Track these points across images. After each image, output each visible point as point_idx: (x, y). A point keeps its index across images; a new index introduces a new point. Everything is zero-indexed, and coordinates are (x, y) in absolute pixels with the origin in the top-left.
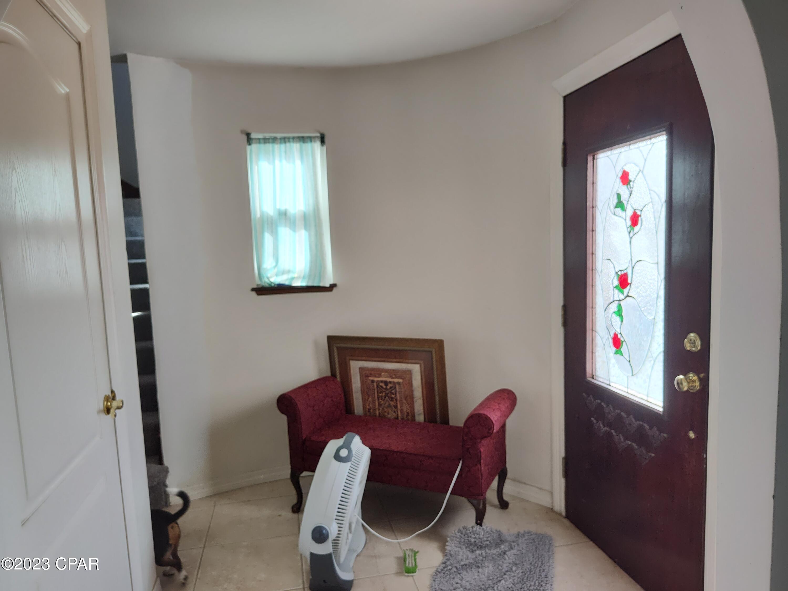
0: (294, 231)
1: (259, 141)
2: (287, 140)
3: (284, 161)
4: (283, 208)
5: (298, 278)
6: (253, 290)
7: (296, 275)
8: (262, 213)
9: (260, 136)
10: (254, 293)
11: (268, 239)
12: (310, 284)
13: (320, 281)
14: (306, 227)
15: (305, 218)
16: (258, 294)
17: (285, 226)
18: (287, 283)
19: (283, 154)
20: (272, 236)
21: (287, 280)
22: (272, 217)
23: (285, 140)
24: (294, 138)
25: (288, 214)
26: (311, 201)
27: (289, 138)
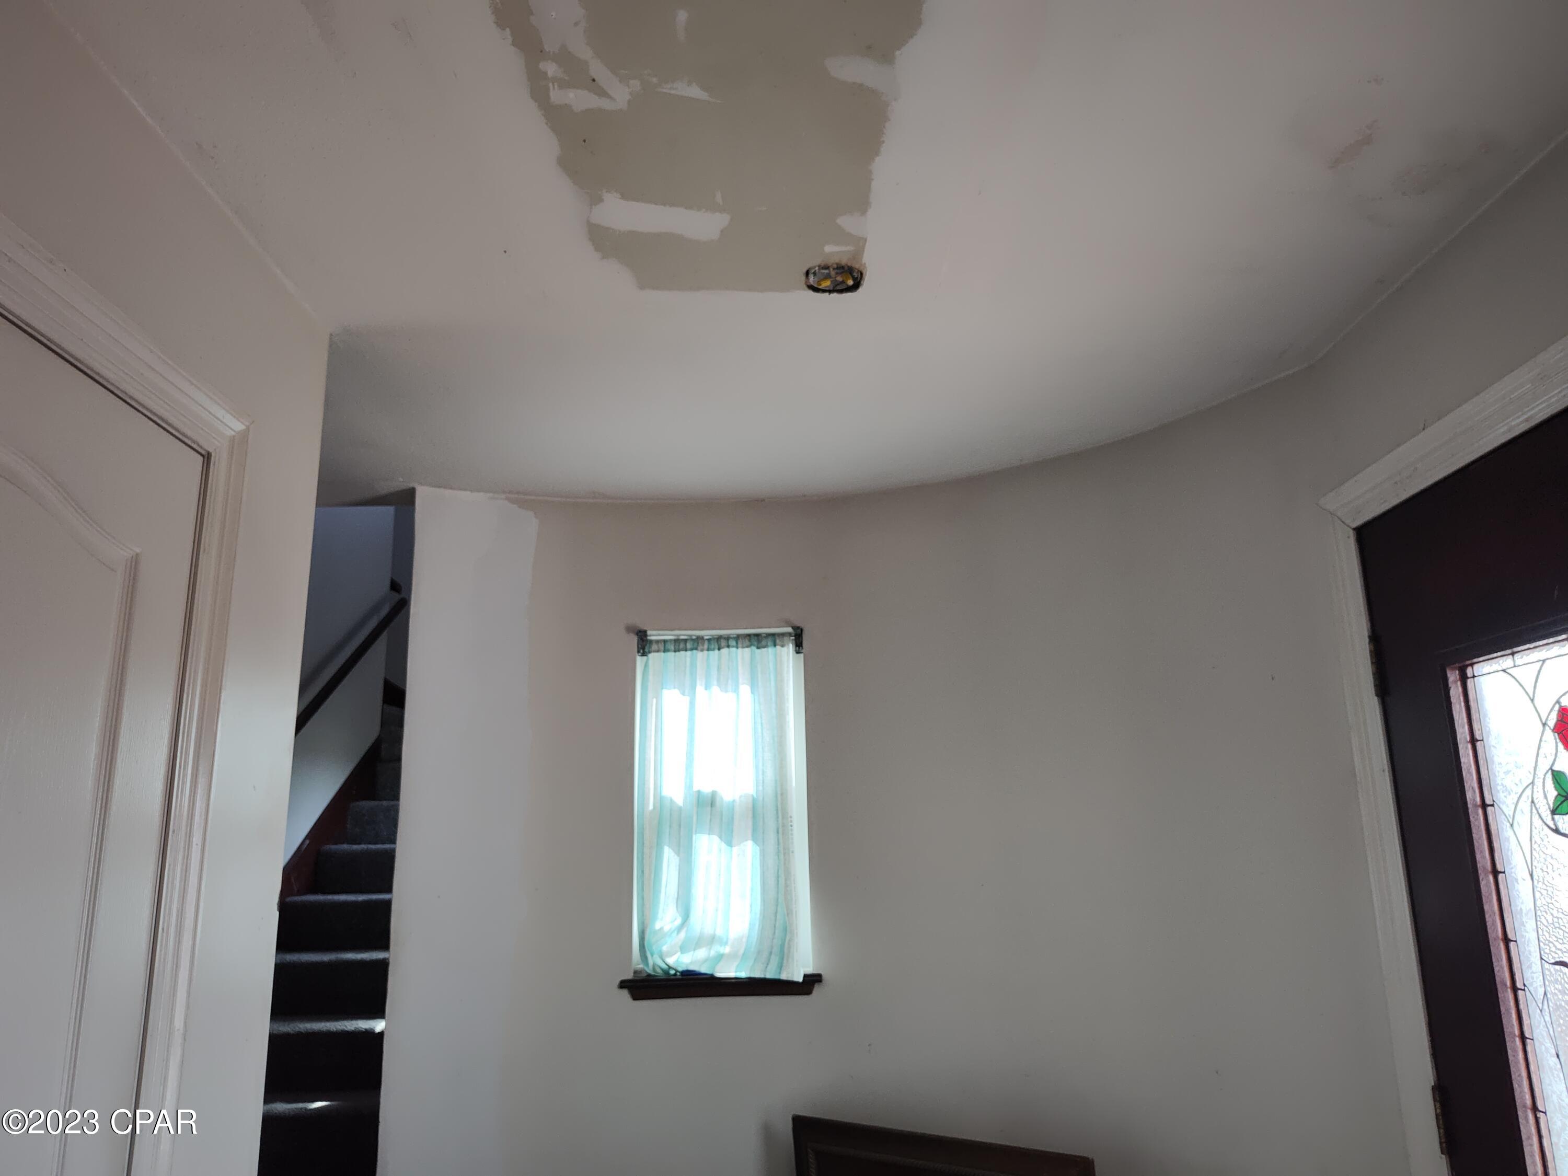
0: (730, 844)
1: (664, 646)
2: (723, 643)
3: (715, 689)
4: (707, 789)
5: (732, 956)
6: (623, 985)
7: (726, 950)
8: (660, 800)
9: (669, 636)
10: (625, 993)
11: (670, 859)
12: (757, 974)
13: (781, 967)
14: (757, 834)
15: (755, 810)
16: (635, 997)
17: (710, 832)
18: (704, 969)
19: (714, 672)
20: (678, 853)
21: (706, 960)
22: (680, 809)
23: (719, 642)
24: (738, 637)
25: (718, 803)
26: (770, 774)
27: (728, 638)
